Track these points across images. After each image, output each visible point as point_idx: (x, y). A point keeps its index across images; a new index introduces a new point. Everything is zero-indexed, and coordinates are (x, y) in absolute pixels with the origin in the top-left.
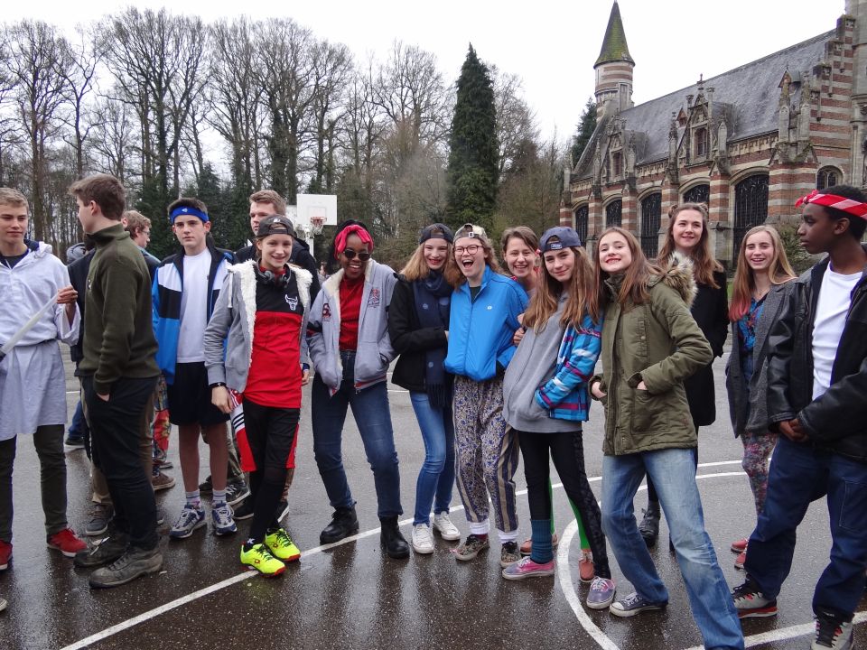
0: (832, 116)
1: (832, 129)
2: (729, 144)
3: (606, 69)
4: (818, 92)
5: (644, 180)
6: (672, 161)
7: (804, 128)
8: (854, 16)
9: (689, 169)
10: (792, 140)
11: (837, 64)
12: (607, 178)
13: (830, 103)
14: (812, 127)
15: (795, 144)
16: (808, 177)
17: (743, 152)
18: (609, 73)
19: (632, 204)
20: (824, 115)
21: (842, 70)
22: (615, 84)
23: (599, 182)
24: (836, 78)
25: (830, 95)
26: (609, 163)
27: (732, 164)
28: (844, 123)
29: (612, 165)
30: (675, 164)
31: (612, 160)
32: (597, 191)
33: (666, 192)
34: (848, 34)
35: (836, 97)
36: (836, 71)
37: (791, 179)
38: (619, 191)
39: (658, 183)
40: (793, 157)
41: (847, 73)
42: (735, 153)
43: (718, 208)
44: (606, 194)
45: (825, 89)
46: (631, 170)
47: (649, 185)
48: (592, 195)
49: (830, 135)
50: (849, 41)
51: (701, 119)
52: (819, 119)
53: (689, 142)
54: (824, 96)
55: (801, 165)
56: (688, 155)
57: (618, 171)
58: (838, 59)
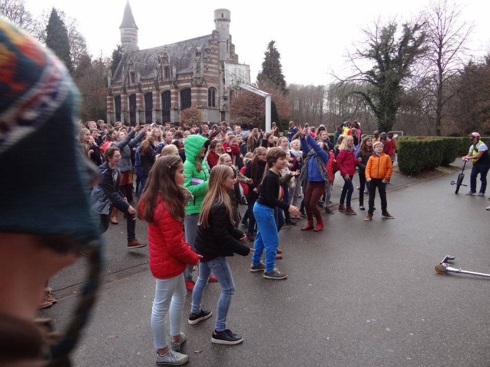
0: (212, 68)
1: (212, 73)
2: (177, 75)
3: (125, 30)
4: (206, 59)
5: (145, 86)
6: (156, 79)
7: (202, 72)
8: (218, 30)
9: (163, 84)
10: (198, 76)
11: (213, 48)
12: (129, 84)
13: (211, 63)
14: (205, 72)
15: (199, 78)
16: (205, 91)
17: (182, 79)
18: (126, 32)
19: (140, 97)
20: (209, 67)
21: (214, 51)
22: (130, 38)
23: (125, 85)
24: (213, 54)
25: (211, 60)
26: (129, 76)
27: (179, 83)
28: (217, 71)
29: (130, 78)
30: (157, 81)
31: (130, 76)
32: (124, 89)
33: (154, 92)
34: (216, 37)
35: (213, 61)
36: (212, 51)
37: (199, 91)
38: (134, 90)
39: (151, 88)
40: (199, 83)
41: (216, 52)
42: (179, 79)
43: (174, 101)
44: (128, 91)
45: (209, 57)
46: (139, 82)
47: (147, 88)
48: (122, 91)
49: (212, 75)
50: (216, 40)
51: (166, 63)
52: (207, 69)
53: (162, 72)
54: (209, 60)
55: (202, 86)
56: (162, 78)
57: (133, 81)
58: (213, 46)
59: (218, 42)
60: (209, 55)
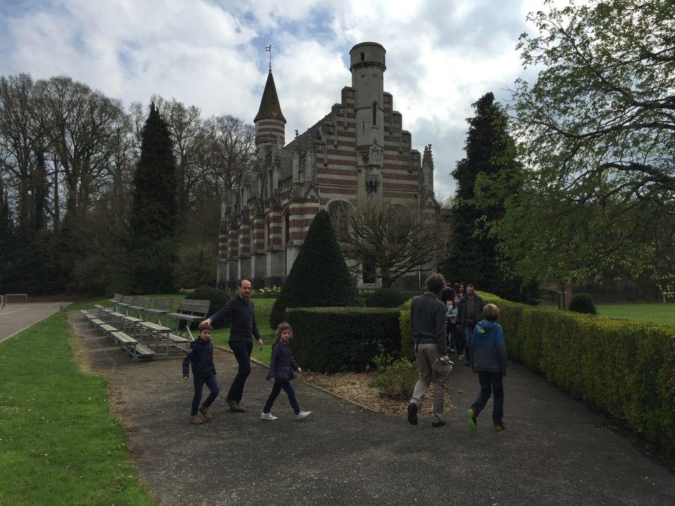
0: (339, 162)
1: (339, 172)
2: (281, 185)
3: (262, 124)
4: (323, 144)
7: (309, 172)
8: (354, 88)
9: (268, 203)
10: (302, 181)
11: (341, 123)
13: (337, 152)
14: (319, 171)
15: (303, 184)
17: (287, 189)
18: (262, 127)
20: (332, 162)
21: (345, 128)
22: (267, 136)
24: (341, 134)
25: (336, 147)
27: (283, 199)
28: (350, 168)
30: (261, 199)
34: (350, 101)
35: (341, 148)
37: (301, 211)
40: (301, 194)
41: (351, 129)
42: (283, 191)
45: (330, 141)
49: (338, 177)
50: (350, 106)
54: (330, 146)
55: (307, 200)
58: (341, 119)
59: (356, 111)
60: (332, 137)
